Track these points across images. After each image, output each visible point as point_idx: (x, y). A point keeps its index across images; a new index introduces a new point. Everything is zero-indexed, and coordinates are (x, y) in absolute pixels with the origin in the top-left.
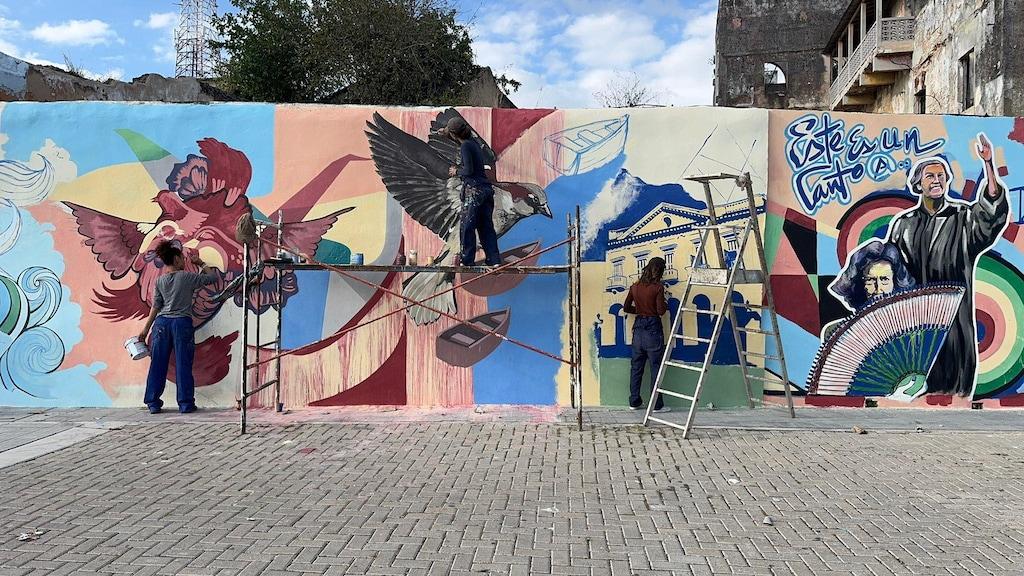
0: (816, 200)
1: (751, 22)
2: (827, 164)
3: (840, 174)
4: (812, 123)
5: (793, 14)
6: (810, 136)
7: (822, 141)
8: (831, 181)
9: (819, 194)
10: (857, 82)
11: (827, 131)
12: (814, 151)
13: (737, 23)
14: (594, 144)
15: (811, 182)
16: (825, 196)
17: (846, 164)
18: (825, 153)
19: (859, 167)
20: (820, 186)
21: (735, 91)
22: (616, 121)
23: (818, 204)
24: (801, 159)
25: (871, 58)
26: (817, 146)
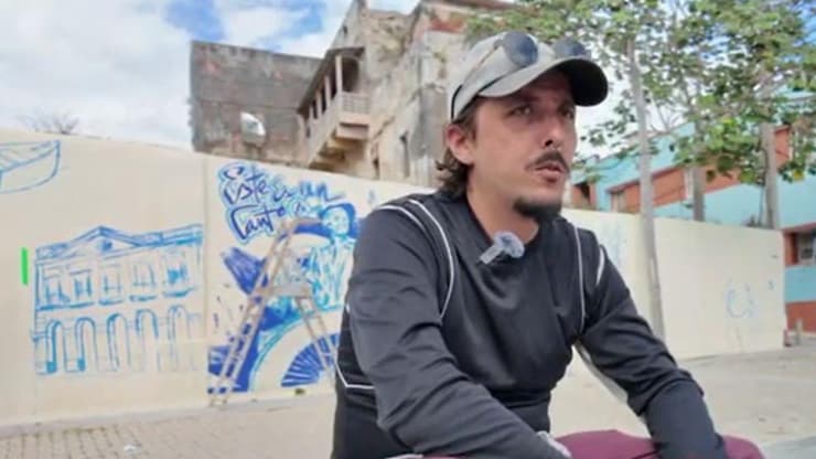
0: (248, 231)
1: (227, 71)
2: (256, 203)
3: (267, 212)
4: (241, 170)
5: (268, 72)
6: (240, 180)
7: (250, 184)
8: (260, 217)
9: (250, 227)
10: (325, 144)
11: (254, 178)
12: (244, 192)
13: (211, 69)
14: (17, 165)
15: (243, 217)
16: (256, 229)
17: (271, 205)
18: (253, 195)
19: (282, 209)
20: (250, 222)
21: (212, 135)
22: (46, 145)
23: (250, 235)
24: (234, 198)
25: (335, 124)
26: (247, 189)
